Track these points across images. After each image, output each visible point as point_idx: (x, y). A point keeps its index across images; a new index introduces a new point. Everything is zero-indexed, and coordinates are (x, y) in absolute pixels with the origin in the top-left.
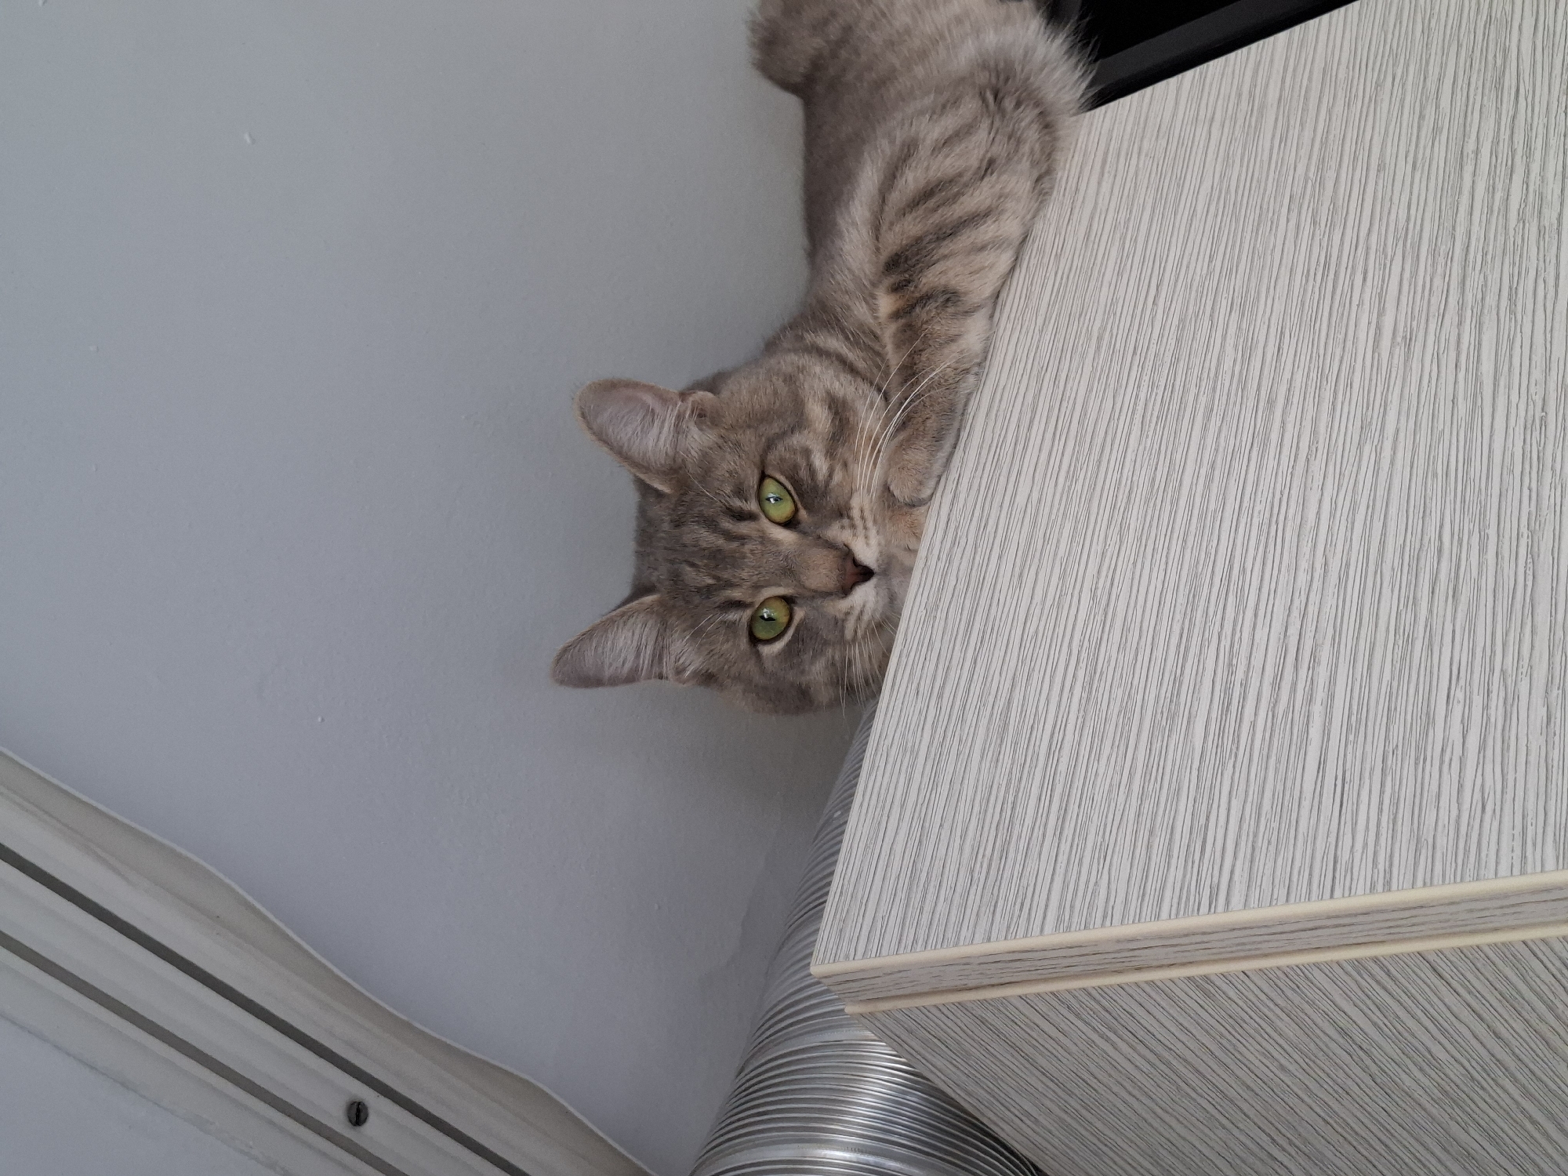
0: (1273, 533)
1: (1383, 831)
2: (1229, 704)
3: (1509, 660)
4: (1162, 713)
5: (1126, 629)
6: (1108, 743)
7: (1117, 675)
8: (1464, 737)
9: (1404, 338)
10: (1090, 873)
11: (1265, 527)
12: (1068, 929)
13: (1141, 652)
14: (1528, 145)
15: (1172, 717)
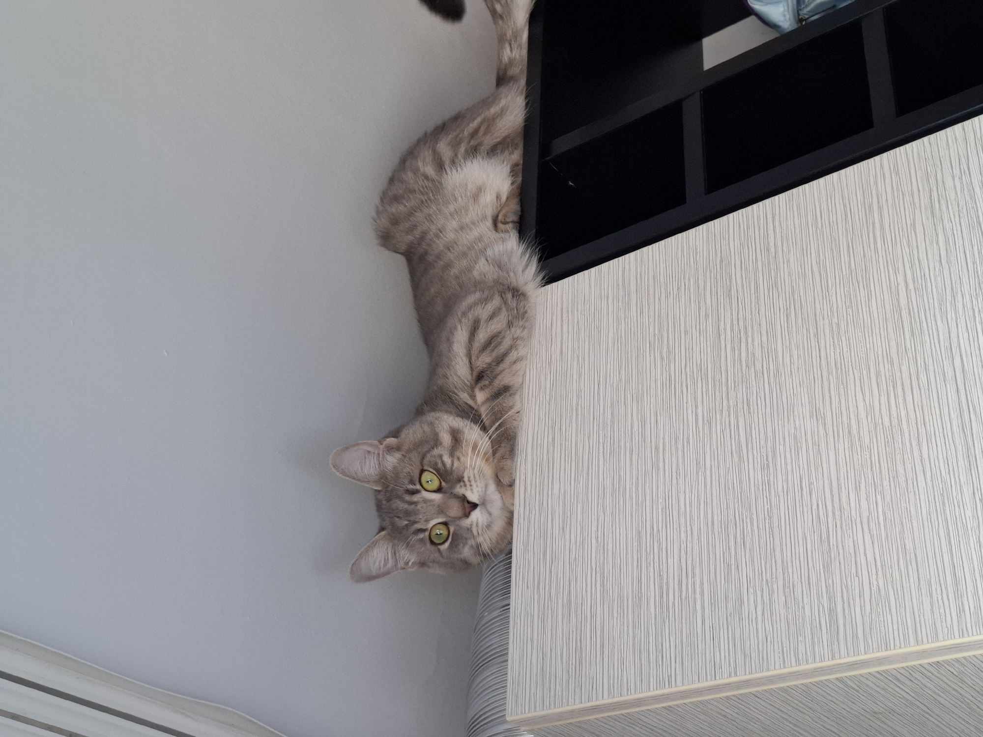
0: (668, 513)
1: (731, 651)
2: (663, 593)
3: (768, 574)
4: (636, 597)
5: (614, 557)
6: (615, 611)
7: (614, 578)
8: (756, 609)
9: (708, 420)
10: (618, 671)
11: (664, 510)
12: (613, 697)
13: (622, 568)
14: (745, 327)
15: (640, 599)
